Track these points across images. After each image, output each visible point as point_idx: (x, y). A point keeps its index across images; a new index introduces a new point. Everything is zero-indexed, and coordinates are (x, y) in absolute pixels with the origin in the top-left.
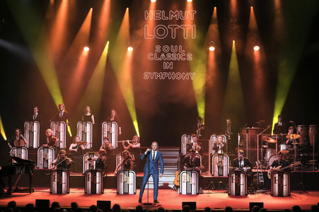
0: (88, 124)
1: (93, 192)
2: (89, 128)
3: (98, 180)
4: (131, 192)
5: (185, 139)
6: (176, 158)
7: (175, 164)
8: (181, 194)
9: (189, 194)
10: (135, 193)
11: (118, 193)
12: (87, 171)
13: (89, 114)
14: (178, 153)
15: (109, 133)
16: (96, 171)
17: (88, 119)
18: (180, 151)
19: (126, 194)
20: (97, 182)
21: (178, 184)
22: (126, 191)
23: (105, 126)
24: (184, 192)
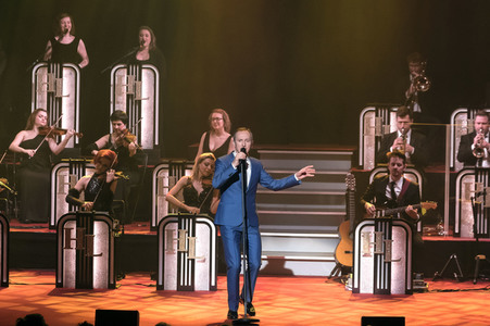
0: (65, 72)
1: (84, 283)
2: (68, 84)
3: (98, 244)
4: (201, 283)
5: (370, 121)
6: (340, 179)
7: (338, 200)
8: (356, 291)
9: (383, 294)
10: (213, 289)
11: (160, 289)
12: (65, 219)
13: (68, 39)
14: (347, 164)
15: (134, 101)
16: (93, 218)
17: (66, 55)
18: (355, 159)
19: (186, 290)
20: (96, 250)
21: (346, 262)
22: (185, 282)
23: (120, 77)
24: (367, 287)
